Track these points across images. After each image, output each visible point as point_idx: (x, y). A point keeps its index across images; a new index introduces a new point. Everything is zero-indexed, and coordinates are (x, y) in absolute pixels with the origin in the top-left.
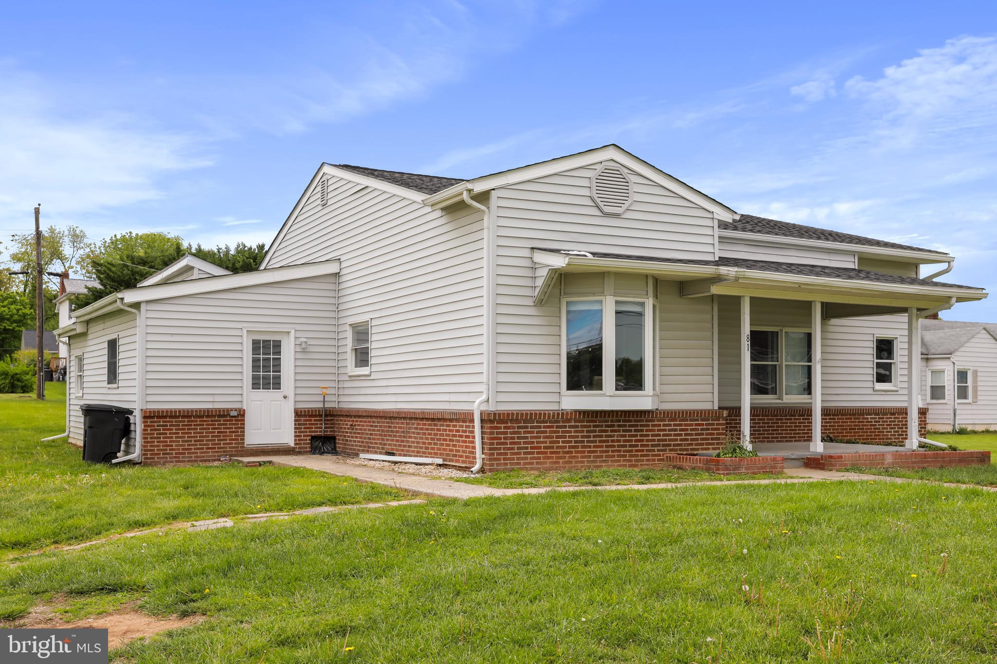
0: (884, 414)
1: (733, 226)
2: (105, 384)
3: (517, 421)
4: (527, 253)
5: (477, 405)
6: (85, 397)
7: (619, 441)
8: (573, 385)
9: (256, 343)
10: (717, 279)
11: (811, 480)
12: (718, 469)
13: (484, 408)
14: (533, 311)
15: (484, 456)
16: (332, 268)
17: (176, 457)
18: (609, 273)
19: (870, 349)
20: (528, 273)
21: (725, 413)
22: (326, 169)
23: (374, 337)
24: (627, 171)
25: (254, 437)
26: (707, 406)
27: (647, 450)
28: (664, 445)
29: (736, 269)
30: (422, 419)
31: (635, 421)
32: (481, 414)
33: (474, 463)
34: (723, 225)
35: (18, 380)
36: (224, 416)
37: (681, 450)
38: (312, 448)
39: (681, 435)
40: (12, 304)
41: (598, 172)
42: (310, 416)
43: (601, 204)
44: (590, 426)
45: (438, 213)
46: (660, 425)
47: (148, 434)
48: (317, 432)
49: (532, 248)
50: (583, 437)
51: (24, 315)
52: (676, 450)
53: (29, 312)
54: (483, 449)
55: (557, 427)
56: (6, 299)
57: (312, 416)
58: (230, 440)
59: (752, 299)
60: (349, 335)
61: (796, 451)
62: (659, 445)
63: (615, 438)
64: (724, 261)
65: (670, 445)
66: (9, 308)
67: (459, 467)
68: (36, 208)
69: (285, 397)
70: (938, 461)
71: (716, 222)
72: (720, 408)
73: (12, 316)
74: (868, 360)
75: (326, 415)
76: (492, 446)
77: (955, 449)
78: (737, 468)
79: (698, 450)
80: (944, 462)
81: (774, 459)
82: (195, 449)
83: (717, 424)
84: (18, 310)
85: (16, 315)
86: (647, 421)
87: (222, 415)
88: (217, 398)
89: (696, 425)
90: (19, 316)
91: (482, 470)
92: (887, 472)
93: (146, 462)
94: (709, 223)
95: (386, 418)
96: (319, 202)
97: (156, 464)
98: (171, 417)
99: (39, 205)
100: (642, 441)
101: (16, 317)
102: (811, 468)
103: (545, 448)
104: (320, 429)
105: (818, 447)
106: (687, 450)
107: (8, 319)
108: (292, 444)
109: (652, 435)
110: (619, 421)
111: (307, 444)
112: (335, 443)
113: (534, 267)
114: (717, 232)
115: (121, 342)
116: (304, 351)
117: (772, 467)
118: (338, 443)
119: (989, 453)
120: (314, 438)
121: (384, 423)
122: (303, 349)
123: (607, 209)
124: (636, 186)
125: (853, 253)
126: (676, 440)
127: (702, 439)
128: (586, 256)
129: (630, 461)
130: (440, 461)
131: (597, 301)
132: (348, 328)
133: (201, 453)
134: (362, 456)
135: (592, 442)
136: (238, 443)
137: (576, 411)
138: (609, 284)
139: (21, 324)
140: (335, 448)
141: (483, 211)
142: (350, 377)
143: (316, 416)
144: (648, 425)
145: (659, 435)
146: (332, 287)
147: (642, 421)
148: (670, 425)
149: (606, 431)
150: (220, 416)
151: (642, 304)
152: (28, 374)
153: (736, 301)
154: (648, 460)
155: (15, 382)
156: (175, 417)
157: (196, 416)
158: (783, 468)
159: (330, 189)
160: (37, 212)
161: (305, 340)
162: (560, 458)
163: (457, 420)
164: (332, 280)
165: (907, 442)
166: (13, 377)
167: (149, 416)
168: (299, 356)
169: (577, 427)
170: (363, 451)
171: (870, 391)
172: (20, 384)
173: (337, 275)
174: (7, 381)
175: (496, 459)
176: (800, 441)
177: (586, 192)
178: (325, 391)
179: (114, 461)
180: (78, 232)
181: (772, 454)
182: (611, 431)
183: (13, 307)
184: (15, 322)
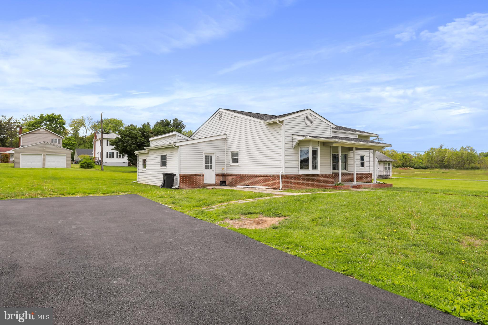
0: (363, 175)
1: (335, 129)
2: (160, 167)
3: (290, 177)
4: (291, 136)
5: (280, 174)
6: (147, 170)
7: (311, 182)
8: (301, 168)
9: (206, 156)
10: (335, 142)
11: (358, 191)
12: (337, 189)
13: (282, 174)
14: (292, 150)
15: (282, 186)
16: (225, 137)
17: (188, 187)
18: (311, 141)
19: (359, 158)
20: (291, 141)
21: (334, 175)
22: (221, 110)
23: (240, 155)
24: (312, 115)
25: (206, 181)
26: (329, 173)
27: (306, 183)
28: (321, 183)
29: (340, 140)
30: (260, 177)
31: (315, 177)
32: (282, 175)
33: (280, 188)
34: (333, 128)
35: (90, 165)
36: (199, 176)
37: (324, 184)
38: (220, 184)
39: (324, 180)
40: (70, 140)
41: (306, 116)
42: (219, 176)
43: (307, 123)
44: (305, 178)
45: (265, 125)
46: (320, 178)
47: (181, 181)
48: (221, 180)
49: (292, 134)
50: (304, 181)
51: (74, 144)
52: (323, 184)
53: (75, 143)
54: (282, 184)
55: (298, 178)
56: (68, 139)
57: (220, 176)
58: (201, 182)
59: (341, 147)
60: (230, 154)
61: (349, 184)
62: (320, 183)
63: (310, 181)
64: (333, 137)
65: (322, 183)
66: (69, 142)
67: (273, 188)
68: (101, 114)
69: (213, 171)
70: (382, 186)
71: (331, 128)
72: (332, 173)
73: (70, 144)
74: (359, 161)
75: (223, 176)
76: (284, 183)
77: (385, 183)
78: (341, 188)
79: (328, 184)
80: (383, 186)
81: (348, 186)
82: (192, 185)
83: (332, 178)
84: (72, 142)
85: (71, 143)
86: (317, 177)
87: (199, 175)
88: (197, 171)
89: (328, 178)
90: (72, 144)
91: (282, 189)
92: (372, 189)
93: (181, 188)
94: (330, 128)
95: (246, 176)
96: (218, 118)
97: (183, 189)
98: (187, 176)
99: (102, 113)
100: (316, 182)
101: (71, 144)
102: (354, 188)
103: (296, 184)
104: (222, 179)
105: (355, 183)
106: (326, 184)
107: (69, 145)
108: (215, 183)
109: (318, 180)
110: (311, 177)
111: (219, 183)
112: (226, 183)
113: (293, 139)
114: (332, 130)
115: (167, 156)
116: (218, 159)
117: (348, 188)
118: (227, 183)
119: (392, 184)
120: (221, 182)
121: (246, 178)
122: (217, 158)
123: (308, 125)
124: (314, 119)
125: (357, 134)
126: (323, 182)
127: (329, 181)
128: (308, 137)
129: (314, 187)
130: (267, 187)
131: (308, 148)
132: (230, 152)
133: (194, 186)
134: (237, 186)
135: (306, 182)
136: (203, 183)
137: (302, 174)
138: (311, 143)
139: (73, 146)
140: (226, 184)
141: (282, 125)
142: (231, 165)
143: (221, 176)
144: (317, 178)
145: (320, 180)
146: (224, 141)
147: (316, 177)
148: (322, 178)
149: (309, 179)
150: (198, 176)
151: (317, 148)
152: (92, 163)
153: (337, 147)
154: (317, 187)
155: (89, 165)
156: (188, 176)
157: (193, 176)
158: (350, 188)
159: (222, 115)
160: (101, 115)
161: (218, 156)
162: (299, 186)
163: (273, 177)
164: (225, 140)
165: (372, 181)
166: (88, 164)
167: (181, 176)
168: (217, 160)
169: (302, 178)
170: (237, 185)
171: (359, 169)
172: (90, 166)
173: (226, 138)
174: (86, 165)
175: (285, 186)
176: (346, 182)
177: (304, 121)
178: (223, 169)
179: (173, 188)
180: (91, 118)
181: (347, 185)
182: (310, 179)
183: (70, 141)
184: (71, 146)
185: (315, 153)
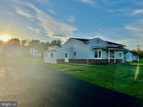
2: (51, 57)
3: (91, 60)
6: (47, 58)
8: (95, 57)
9: (65, 54)
13: (88, 59)
18: (98, 48)
23: (76, 53)
31: (100, 60)
41: (97, 40)
42: (70, 60)
45: (84, 43)
47: (57, 61)
49: (92, 46)
54: (88, 62)
60: (73, 53)
64: (107, 47)
69: (68, 58)
87: (63, 60)
94: (106, 44)
103: (93, 62)
105: (115, 62)
108: (68, 62)
115: (53, 53)
121: (78, 60)
131: (97, 51)
141: (89, 44)
142: (73, 56)
161: (69, 53)
170: (75, 63)
173: (72, 48)
185: (100, 52)
